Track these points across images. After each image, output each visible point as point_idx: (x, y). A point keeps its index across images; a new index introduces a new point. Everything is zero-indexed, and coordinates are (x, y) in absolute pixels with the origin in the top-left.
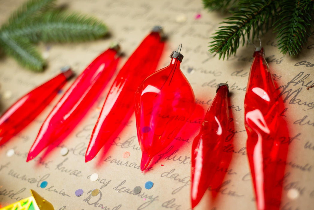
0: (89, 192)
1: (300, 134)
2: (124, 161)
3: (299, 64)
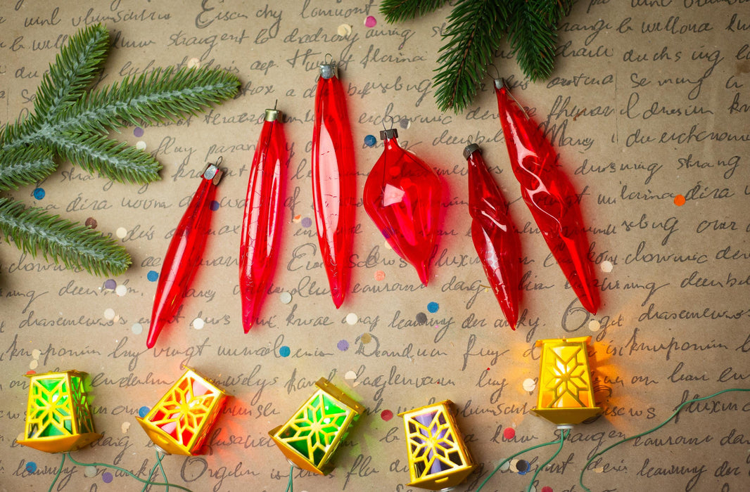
0: (357, 340)
1: (587, 187)
2: (382, 286)
3: (551, 85)
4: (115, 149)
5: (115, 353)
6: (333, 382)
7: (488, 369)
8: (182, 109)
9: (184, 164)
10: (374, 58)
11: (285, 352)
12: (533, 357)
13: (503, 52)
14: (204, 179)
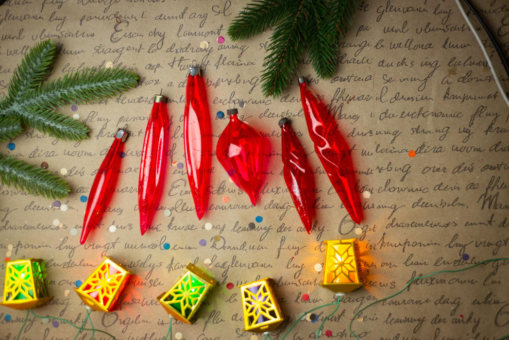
0: (212, 239)
1: (355, 145)
2: (227, 206)
4: (60, 119)
5: (60, 247)
6: (196, 265)
7: (293, 258)
8: (102, 94)
9: (103, 128)
10: (223, 63)
11: (167, 246)
12: (321, 251)
13: (303, 60)
14: (116, 138)
